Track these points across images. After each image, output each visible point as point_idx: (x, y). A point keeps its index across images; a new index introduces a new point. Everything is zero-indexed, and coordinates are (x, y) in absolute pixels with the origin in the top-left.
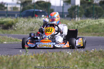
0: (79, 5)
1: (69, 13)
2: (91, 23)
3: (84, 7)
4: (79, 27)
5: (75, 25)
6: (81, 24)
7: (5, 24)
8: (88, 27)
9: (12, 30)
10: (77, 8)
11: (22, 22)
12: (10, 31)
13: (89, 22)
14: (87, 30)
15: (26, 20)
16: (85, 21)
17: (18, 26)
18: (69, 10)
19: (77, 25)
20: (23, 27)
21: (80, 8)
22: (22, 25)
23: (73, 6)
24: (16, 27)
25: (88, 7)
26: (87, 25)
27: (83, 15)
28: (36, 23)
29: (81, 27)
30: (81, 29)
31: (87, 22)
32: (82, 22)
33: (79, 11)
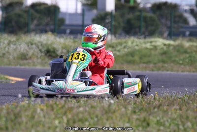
2: (137, 45)
3: (122, 16)
6: (119, 48)
8: (132, 54)
10: (108, 17)
11: (6, 42)
13: (132, 43)
14: (130, 58)
15: (13, 38)
16: (126, 42)
18: (93, 20)
19: (110, 49)
20: (8, 52)
21: (114, 17)
22: (5, 48)
23: (102, 13)
25: (130, 16)
26: (129, 50)
27: (120, 31)
28: (32, 44)
30: (118, 56)
31: (130, 44)
32: (121, 44)
33: (113, 23)
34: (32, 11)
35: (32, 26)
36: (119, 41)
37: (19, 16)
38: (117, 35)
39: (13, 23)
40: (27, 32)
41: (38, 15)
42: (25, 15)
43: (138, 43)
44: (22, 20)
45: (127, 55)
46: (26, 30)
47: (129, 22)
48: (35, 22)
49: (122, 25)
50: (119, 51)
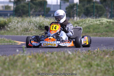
0: (78, 3)
1: (67, 12)
2: (91, 22)
3: (83, 6)
8: (88, 27)
10: (75, 6)
13: (89, 21)
14: (87, 30)
15: (20, 19)
16: (85, 21)
17: (11, 26)
18: (66, 9)
19: (76, 25)
21: (79, 6)
23: (72, 4)
24: (9, 28)
25: (88, 6)
26: (87, 25)
27: (82, 14)
31: (87, 22)
32: (82, 22)
33: (78, 10)
35: (31, 12)
36: (81, 20)
37: (24, 6)
41: (34, 6)
42: (27, 6)
45: (86, 28)
46: (28, 14)
47: (87, 9)
48: (33, 10)
50: (81, 26)
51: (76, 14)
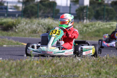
0: (88, 6)
1: (77, 14)
2: (102, 26)
3: (94, 8)
4: (87, 30)
5: (83, 28)
6: (90, 27)
7: (4, 25)
8: (98, 31)
9: (13, 32)
11: (25, 23)
12: (10, 33)
13: (99, 24)
14: (97, 33)
15: (28, 20)
16: (95, 24)
18: (77, 11)
19: (85, 28)
20: (25, 29)
21: (89, 9)
25: (98, 8)
26: (97, 28)
27: (92, 17)
29: (90, 31)
30: (90, 32)
31: (97, 25)
32: (92, 25)
33: (88, 13)
34: (40, 5)
35: (40, 14)
36: (91, 23)
37: (33, 7)
38: (90, 20)
39: (29, 12)
40: (37, 17)
41: (43, 7)
42: (36, 7)
43: (102, 25)
44: (34, 10)
45: (96, 31)
46: (36, 16)
47: (97, 12)
48: (42, 11)
49: (94, 14)
50: (91, 29)
51: (86, 17)
